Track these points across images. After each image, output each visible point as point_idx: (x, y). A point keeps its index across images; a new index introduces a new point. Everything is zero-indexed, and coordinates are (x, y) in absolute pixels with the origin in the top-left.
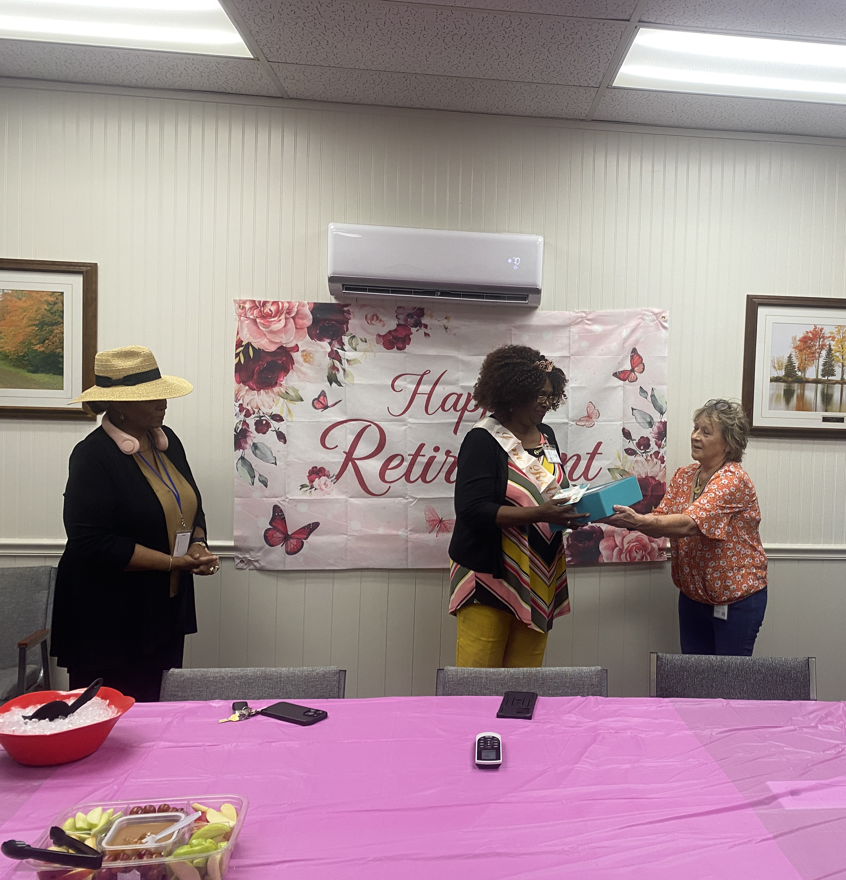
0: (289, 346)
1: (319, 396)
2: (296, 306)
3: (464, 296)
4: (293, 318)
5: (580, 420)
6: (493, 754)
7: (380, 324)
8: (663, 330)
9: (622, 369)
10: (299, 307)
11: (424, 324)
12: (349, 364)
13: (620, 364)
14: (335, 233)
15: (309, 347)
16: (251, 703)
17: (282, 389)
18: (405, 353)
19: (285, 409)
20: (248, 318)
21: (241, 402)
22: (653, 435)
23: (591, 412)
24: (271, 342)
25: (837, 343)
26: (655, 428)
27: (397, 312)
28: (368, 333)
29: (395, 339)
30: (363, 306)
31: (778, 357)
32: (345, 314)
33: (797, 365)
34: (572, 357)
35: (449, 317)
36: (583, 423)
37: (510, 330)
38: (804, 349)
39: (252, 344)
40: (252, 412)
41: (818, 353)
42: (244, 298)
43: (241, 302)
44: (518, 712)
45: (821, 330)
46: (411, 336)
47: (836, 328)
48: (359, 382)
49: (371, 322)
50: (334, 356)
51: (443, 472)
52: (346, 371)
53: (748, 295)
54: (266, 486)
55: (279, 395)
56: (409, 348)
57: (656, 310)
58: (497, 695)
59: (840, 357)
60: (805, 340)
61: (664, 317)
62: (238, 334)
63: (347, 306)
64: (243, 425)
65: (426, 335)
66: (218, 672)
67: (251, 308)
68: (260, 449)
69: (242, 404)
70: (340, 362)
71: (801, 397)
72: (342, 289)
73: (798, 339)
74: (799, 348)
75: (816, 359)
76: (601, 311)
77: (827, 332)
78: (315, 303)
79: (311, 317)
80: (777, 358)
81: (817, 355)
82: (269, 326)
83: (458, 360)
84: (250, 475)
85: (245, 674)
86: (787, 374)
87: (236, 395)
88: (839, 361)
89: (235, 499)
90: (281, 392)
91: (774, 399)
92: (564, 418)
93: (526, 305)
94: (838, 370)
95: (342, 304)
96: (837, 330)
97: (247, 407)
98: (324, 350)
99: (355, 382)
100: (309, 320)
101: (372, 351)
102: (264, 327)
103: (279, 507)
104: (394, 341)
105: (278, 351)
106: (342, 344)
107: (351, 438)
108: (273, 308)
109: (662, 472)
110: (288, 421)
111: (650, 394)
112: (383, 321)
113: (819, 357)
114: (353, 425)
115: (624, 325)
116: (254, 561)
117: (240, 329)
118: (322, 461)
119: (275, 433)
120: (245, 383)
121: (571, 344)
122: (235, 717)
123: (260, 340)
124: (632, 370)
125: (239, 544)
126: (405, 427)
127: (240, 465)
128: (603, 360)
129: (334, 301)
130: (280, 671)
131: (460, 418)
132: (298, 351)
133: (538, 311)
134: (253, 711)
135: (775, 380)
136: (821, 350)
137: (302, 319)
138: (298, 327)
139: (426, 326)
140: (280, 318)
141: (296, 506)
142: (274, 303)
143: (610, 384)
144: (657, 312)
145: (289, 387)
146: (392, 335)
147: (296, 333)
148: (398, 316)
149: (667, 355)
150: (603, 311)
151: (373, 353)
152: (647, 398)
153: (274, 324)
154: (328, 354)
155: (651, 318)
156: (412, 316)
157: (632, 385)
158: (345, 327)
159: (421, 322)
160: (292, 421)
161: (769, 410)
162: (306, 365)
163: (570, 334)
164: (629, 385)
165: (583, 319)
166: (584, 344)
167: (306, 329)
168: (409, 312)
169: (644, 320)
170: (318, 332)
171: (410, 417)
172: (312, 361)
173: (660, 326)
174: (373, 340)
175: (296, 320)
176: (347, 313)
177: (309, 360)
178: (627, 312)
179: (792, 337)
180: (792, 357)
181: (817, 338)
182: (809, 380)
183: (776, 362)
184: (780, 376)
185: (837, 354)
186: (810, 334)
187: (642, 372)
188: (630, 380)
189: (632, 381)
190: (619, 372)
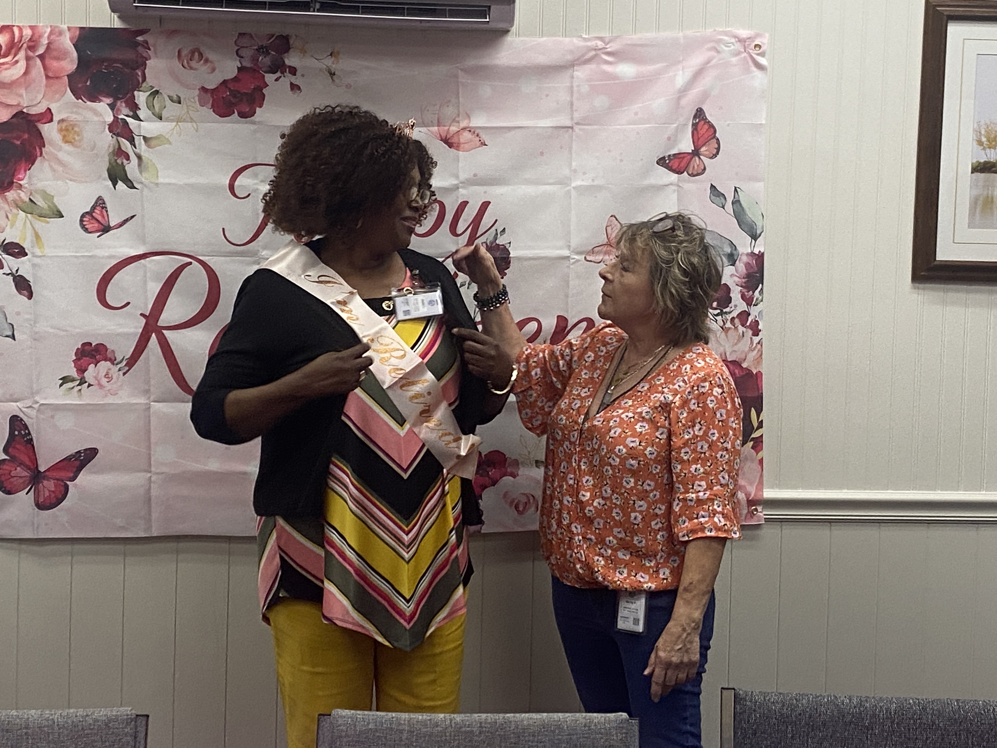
0: (34, 111)
1: (94, 208)
2: (46, 35)
3: (366, 10)
4: (42, 57)
5: (593, 252)
7: (206, 68)
8: (757, 73)
9: (675, 151)
10: (52, 37)
11: (290, 67)
12: (149, 146)
13: (672, 140)
15: (72, 113)
17: (22, 195)
18: (254, 123)
19: (29, 232)
22: (737, 279)
23: (613, 235)
24: (2, 104)
26: (741, 266)
27: (238, 42)
28: (183, 84)
29: (235, 97)
30: (173, 33)
31: (988, 122)
32: (140, 49)
34: (577, 128)
35: (338, 53)
36: (599, 258)
37: (456, 76)
46: (264, 91)
48: (167, 181)
49: (188, 63)
50: (119, 131)
52: (143, 158)
55: (18, 207)
56: (261, 114)
57: (744, 33)
61: (760, 47)
63: (142, 32)
70: (132, 141)
76: (634, 36)
78: (81, 28)
79: (75, 54)
80: (986, 124)
90: (22, 200)
92: (561, 248)
93: (485, 26)
95: (133, 28)
98: (101, 119)
99: (161, 180)
100: (72, 61)
101: (192, 120)
103: (22, 420)
104: (234, 101)
105: (14, 120)
106: (134, 107)
107: (155, 288)
108: (3, 39)
109: (755, 352)
110: (34, 256)
111: (730, 199)
112: (211, 62)
114: (158, 262)
115: (679, 62)
118: (102, 332)
119: (10, 278)
121: (575, 101)
124: (696, 153)
128: (638, 133)
129: (117, 24)
133: (509, 38)
135: (980, 168)
137: (58, 59)
138: (50, 74)
139: (293, 71)
140: (16, 59)
141: (52, 417)
142: (3, 29)
143: (652, 181)
144: (745, 36)
145: (36, 191)
146: (230, 89)
147: (46, 86)
148: (240, 52)
149: (764, 122)
150: (639, 35)
151: (194, 124)
152: (725, 207)
153: (6, 69)
154: (107, 127)
155: (733, 47)
156: (267, 51)
157: (693, 182)
158: (140, 74)
159: (284, 62)
160: (44, 256)
161: (969, 227)
162: (67, 147)
163: (572, 83)
164: (689, 182)
165: (599, 52)
166: (601, 102)
167: (66, 77)
168: (260, 44)
169: (718, 52)
170: (88, 83)
171: (265, 248)
172: (80, 141)
173: (751, 63)
174: (194, 98)
175: (48, 61)
176: (143, 46)
177: (74, 139)
178: (685, 37)
183: (983, 132)
184: (992, 160)
187: (715, 156)
188: (690, 173)
189: (695, 173)
190: (669, 156)
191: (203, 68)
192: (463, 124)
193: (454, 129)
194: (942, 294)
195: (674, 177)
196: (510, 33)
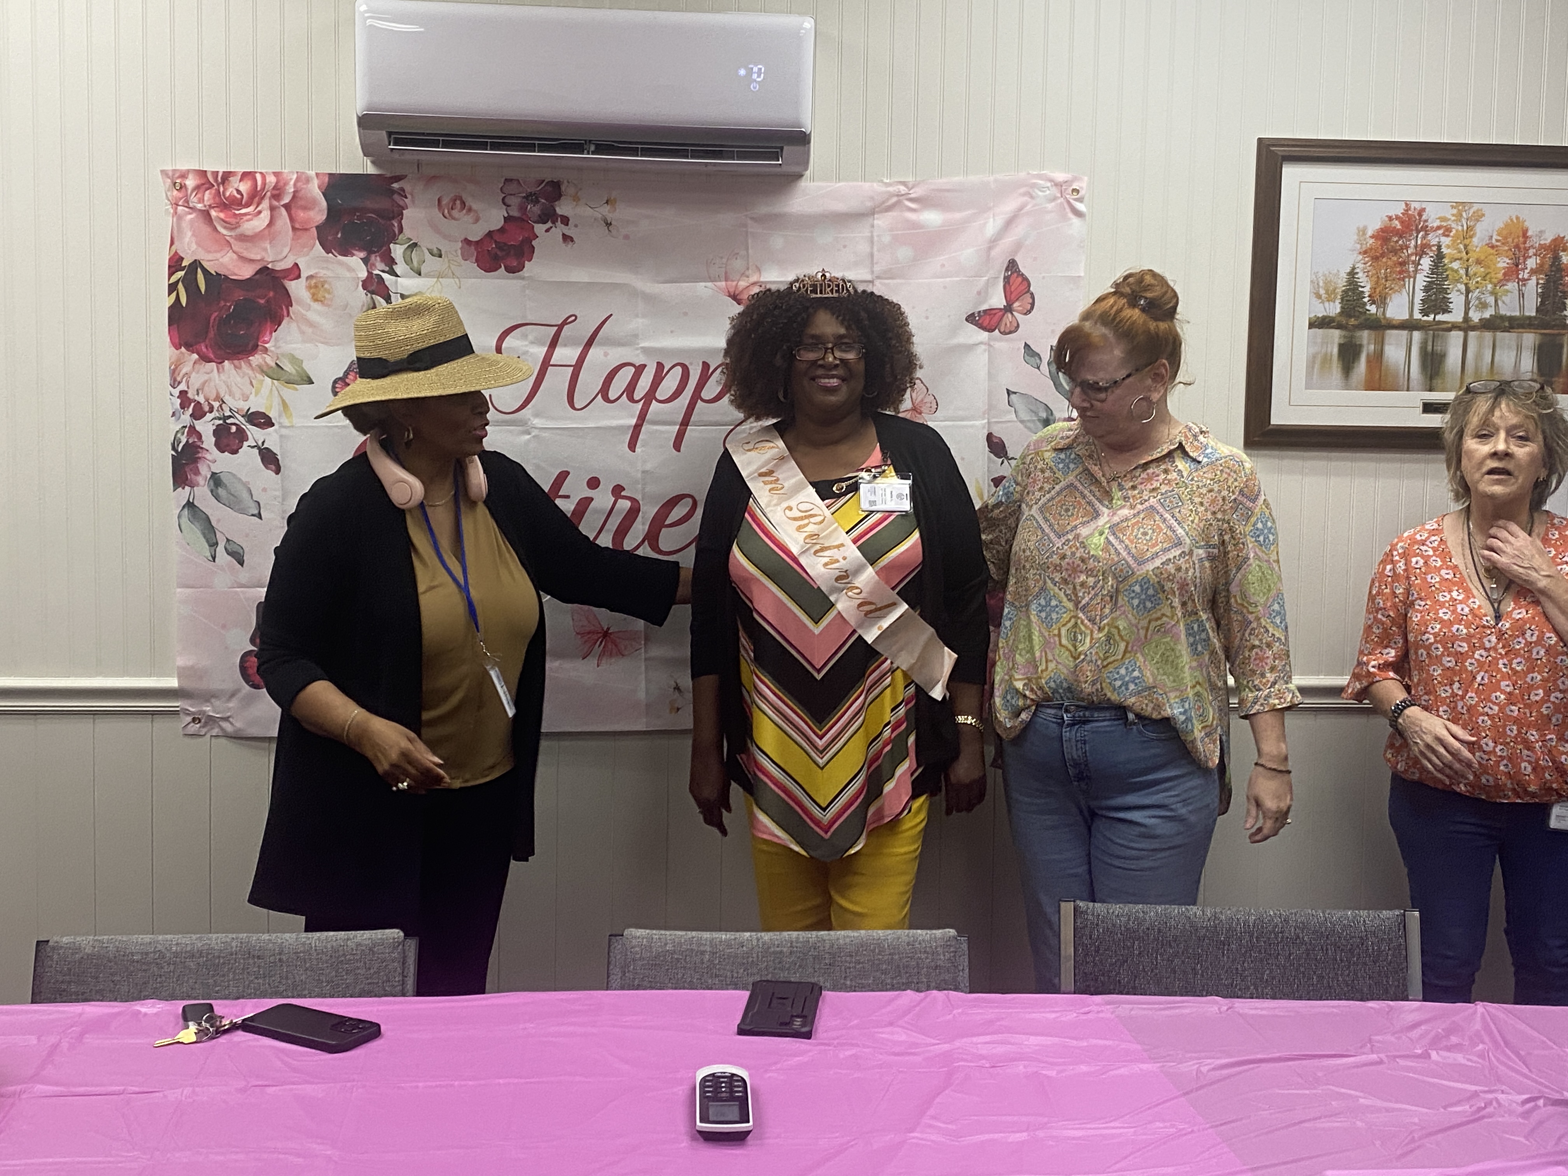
0: (280, 266)
1: (347, 373)
2: (292, 182)
3: (646, 152)
4: (287, 207)
6: (733, 1111)
7: (469, 218)
8: (1075, 220)
9: (985, 307)
10: (299, 185)
11: (562, 216)
13: (983, 294)
14: (369, 22)
15: (323, 268)
16: (220, 1007)
17: (268, 359)
18: (523, 278)
19: (276, 401)
20: (193, 209)
21: (183, 387)
23: (919, 399)
24: (242, 258)
25: (1454, 241)
27: (504, 189)
28: (446, 237)
29: (501, 249)
30: (432, 179)
31: (1327, 273)
32: (396, 197)
33: (1367, 290)
34: (878, 282)
35: (615, 200)
37: (745, 226)
38: (1383, 255)
39: (206, 265)
40: (206, 408)
41: (1413, 262)
42: (184, 167)
43: (177, 175)
44: (782, 1024)
45: (1421, 212)
46: (534, 243)
47: (1452, 207)
49: (448, 212)
50: (374, 287)
51: (608, 531)
53: (1260, 140)
54: (241, 563)
55: (263, 372)
56: (530, 268)
57: (1060, 176)
58: (736, 989)
59: (1462, 272)
60: (1384, 235)
61: (1078, 191)
62: (172, 243)
63: (398, 179)
64: (189, 434)
65: (567, 238)
66: (150, 943)
67: (197, 188)
68: (226, 486)
69: (186, 392)
72: (387, 143)
73: (1370, 233)
74: (1373, 253)
75: (1410, 277)
76: (940, 181)
77: (1432, 215)
78: (331, 175)
79: (324, 204)
80: (1324, 275)
81: (1411, 268)
82: (237, 226)
83: (635, 293)
84: (208, 541)
85: (206, 947)
86: (1346, 312)
87: (173, 373)
88: (1458, 281)
89: (179, 590)
90: (267, 365)
93: (778, 170)
94: (1456, 300)
95: (389, 175)
96: (1455, 211)
97: (196, 398)
98: (353, 275)
100: (321, 211)
101: (454, 276)
102: (225, 228)
104: (499, 253)
105: (257, 276)
106: (390, 262)
108: (244, 187)
110: (282, 426)
112: (476, 212)
113: (1416, 271)
115: (990, 209)
116: (222, 719)
117: (175, 232)
119: (256, 451)
120: (190, 347)
121: (876, 253)
122: (189, 1034)
123: (218, 255)
124: (1008, 308)
125: (190, 685)
126: (528, 437)
127: (185, 520)
128: (945, 287)
129: (370, 169)
130: (279, 941)
131: (642, 417)
132: (299, 277)
133: (803, 184)
134: (226, 1022)
135: (1318, 323)
136: (1421, 257)
137: (305, 208)
138: (297, 226)
139: (565, 221)
140: (259, 209)
142: (245, 175)
143: (961, 339)
144: (1061, 180)
145: (283, 355)
146: (496, 242)
147: (293, 239)
148: (506, 200)
149: (1082, 274)
150: (944, 180)
151: (457, 280)
152: (1041, 368)
153: (247, 221)
154: (361, 283)
155: (1048, 192)
156: (537, 198)
157: (1007, 340)
158: (396, 225)
159: (555, 210)
160: (292, 426)
161: (1306, 389)
162: (316, 306)
163: (872, 232)
164: (1000, 340)
165: (901, 198)
166: (904, 253)
167: (314, 231)
168: (529, 190)
169: (1032, 197)
170: (339, 236)
171: (537, 415)
172: (331, 300)
173: (1068, 210)
174: (456, 251)
175: (293, 212)
176: (399, 194)
177: (324, 297)
178: (996, 181)
179: (1358, 228)
180: (1357, 273)
181: (1412, 230)
182: (1394, 322)
183: (1321, 284)
184: (1331, 315)
185: (1456, 265)
186: (1397, 222)
187: (1030, 311)
188: (1002, 330)
189: (1007, 331)
190: (979, 312)
191: (466, 219)
192: (754, 279)
193: (743, 284)
194: (1276, 461)
195: (984, 335)
196: (804, 177)
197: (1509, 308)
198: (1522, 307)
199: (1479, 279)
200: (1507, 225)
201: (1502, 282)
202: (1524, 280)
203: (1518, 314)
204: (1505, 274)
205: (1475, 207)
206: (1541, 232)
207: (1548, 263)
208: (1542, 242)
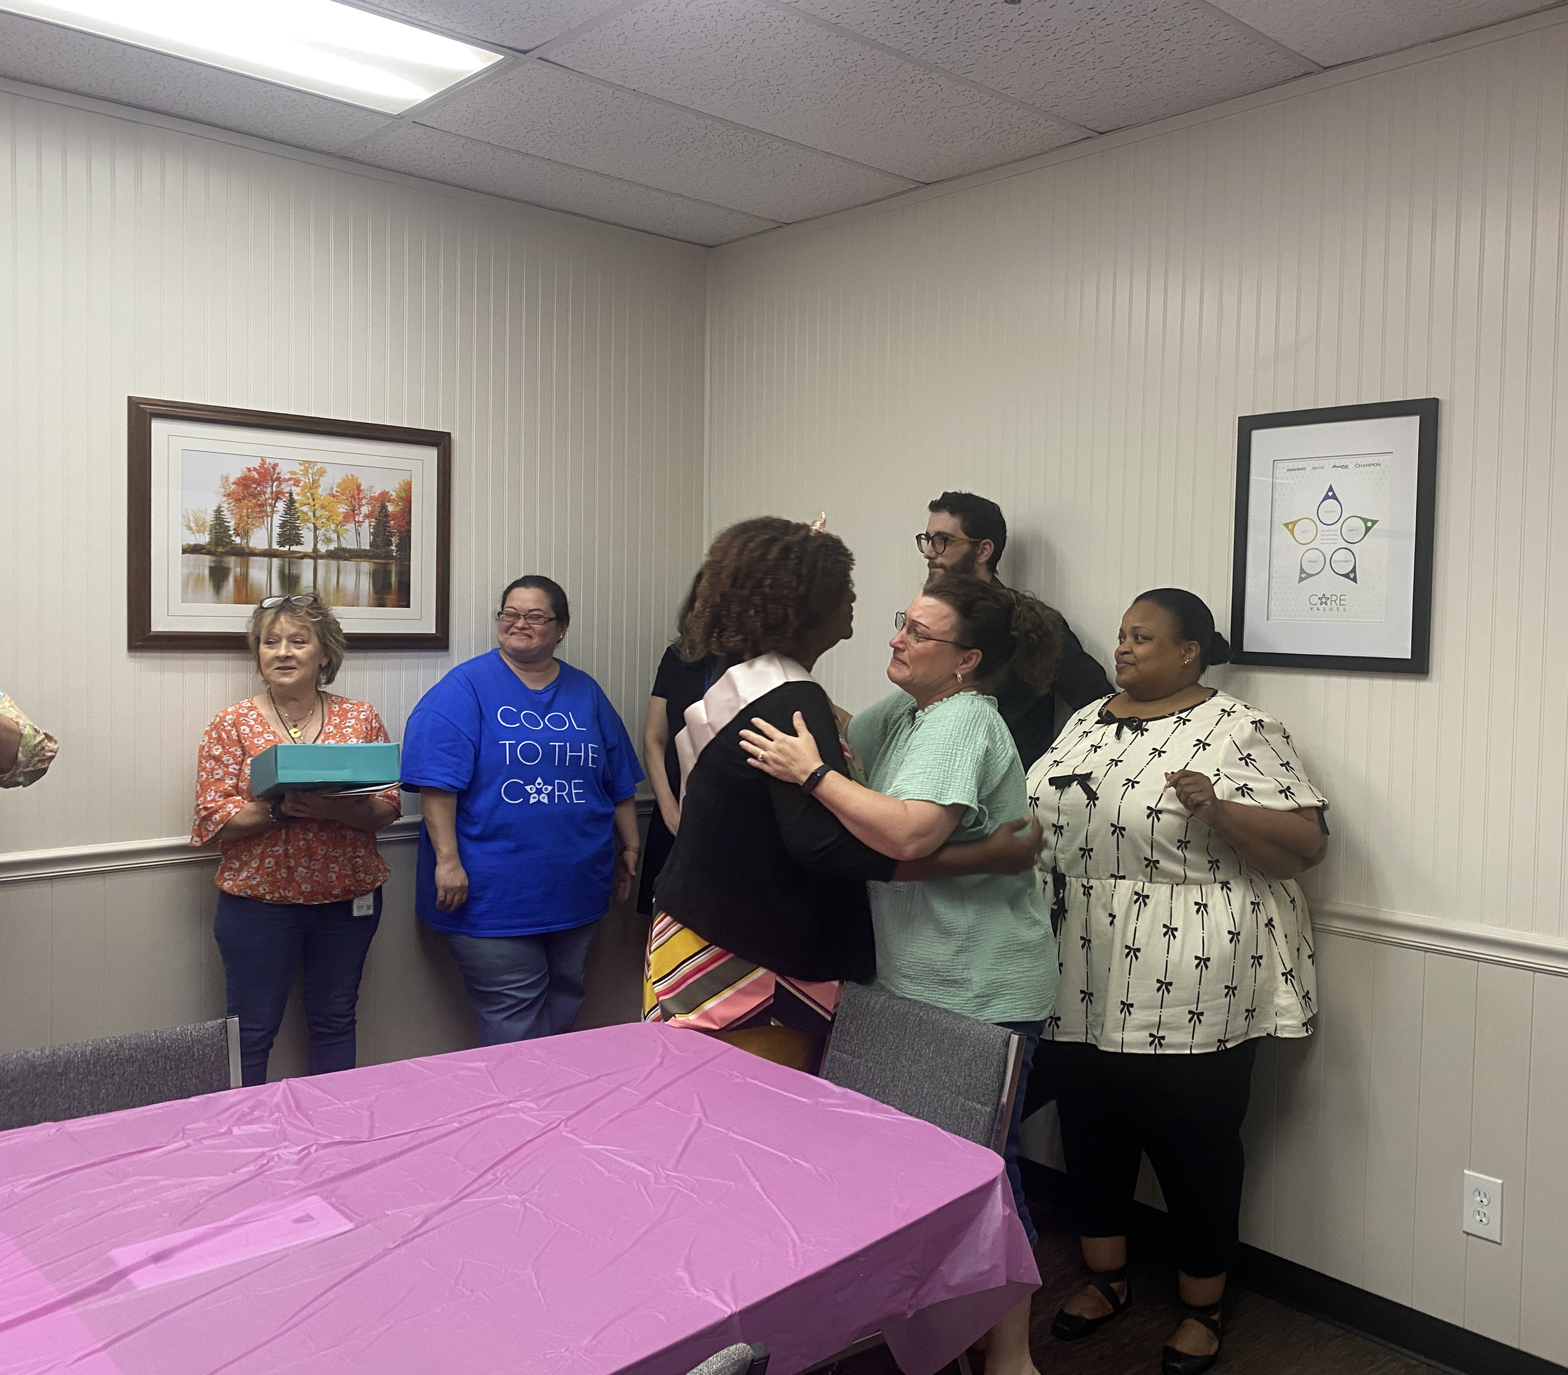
25: (302, 490)
31: (195, 510)
33: (232, 524)
38: (244, 498)
41: (270, 505)
45: (275, 466)
47: (300, 464)
53: (129, 397)
59: (311, 514)
60: (245, 482)
71: (243, 581)
73: (232, 480)
74: (235, 496)
75: (267, 516)
77: (284, 470)
80: (193, 511)
81: (269, 509)
86: (214, 541)
88: (307, 521)
91: (190, 585)
94: (307, 535)
113: (273, 512)
135: (191, 550)
136: (276, 501)
179: (222, 476)
180: (223, 511)
181: (268, 480)
182: (256, 551)
183: (191, 518)
184: (201, 543)
185: (305, 509)
186: (255, 473)
194: (158, 661)
197: (349, 543)
198: (358, 542)
199: (324, 520)
200: (344, 481)
201: (342, 524)
202: (359, 522)
203: (356, 547)
204: (344, 517)
205: (319, 466)
206: (371, 487)
207: (378, 510)
208: (373, 495)
